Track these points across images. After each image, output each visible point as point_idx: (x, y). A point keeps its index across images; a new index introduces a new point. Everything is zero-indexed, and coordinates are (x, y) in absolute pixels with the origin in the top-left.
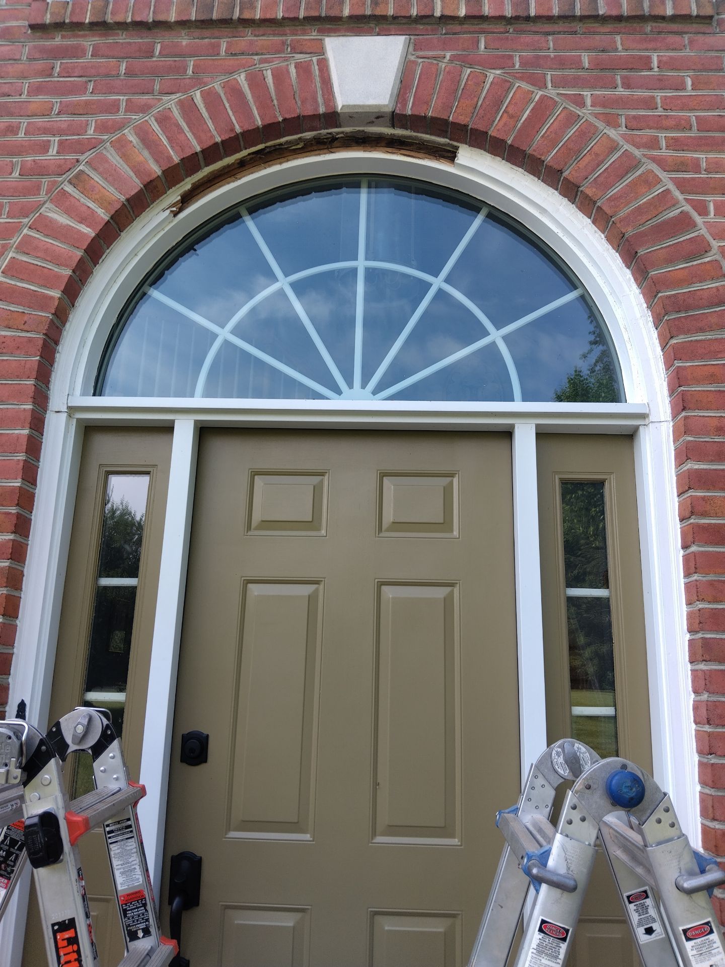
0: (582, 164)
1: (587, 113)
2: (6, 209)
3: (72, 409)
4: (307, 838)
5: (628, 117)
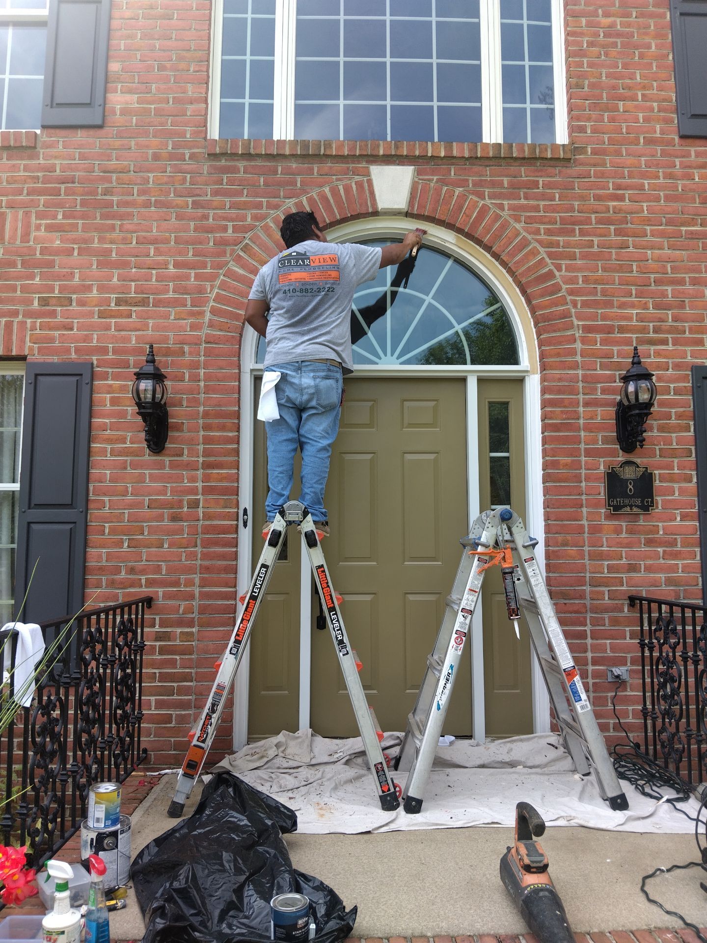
0: (502, 244)
1: (505, 214)
2: (209, 265)
3: (252, 370)
4: (375, 563)
5: (526, 217)
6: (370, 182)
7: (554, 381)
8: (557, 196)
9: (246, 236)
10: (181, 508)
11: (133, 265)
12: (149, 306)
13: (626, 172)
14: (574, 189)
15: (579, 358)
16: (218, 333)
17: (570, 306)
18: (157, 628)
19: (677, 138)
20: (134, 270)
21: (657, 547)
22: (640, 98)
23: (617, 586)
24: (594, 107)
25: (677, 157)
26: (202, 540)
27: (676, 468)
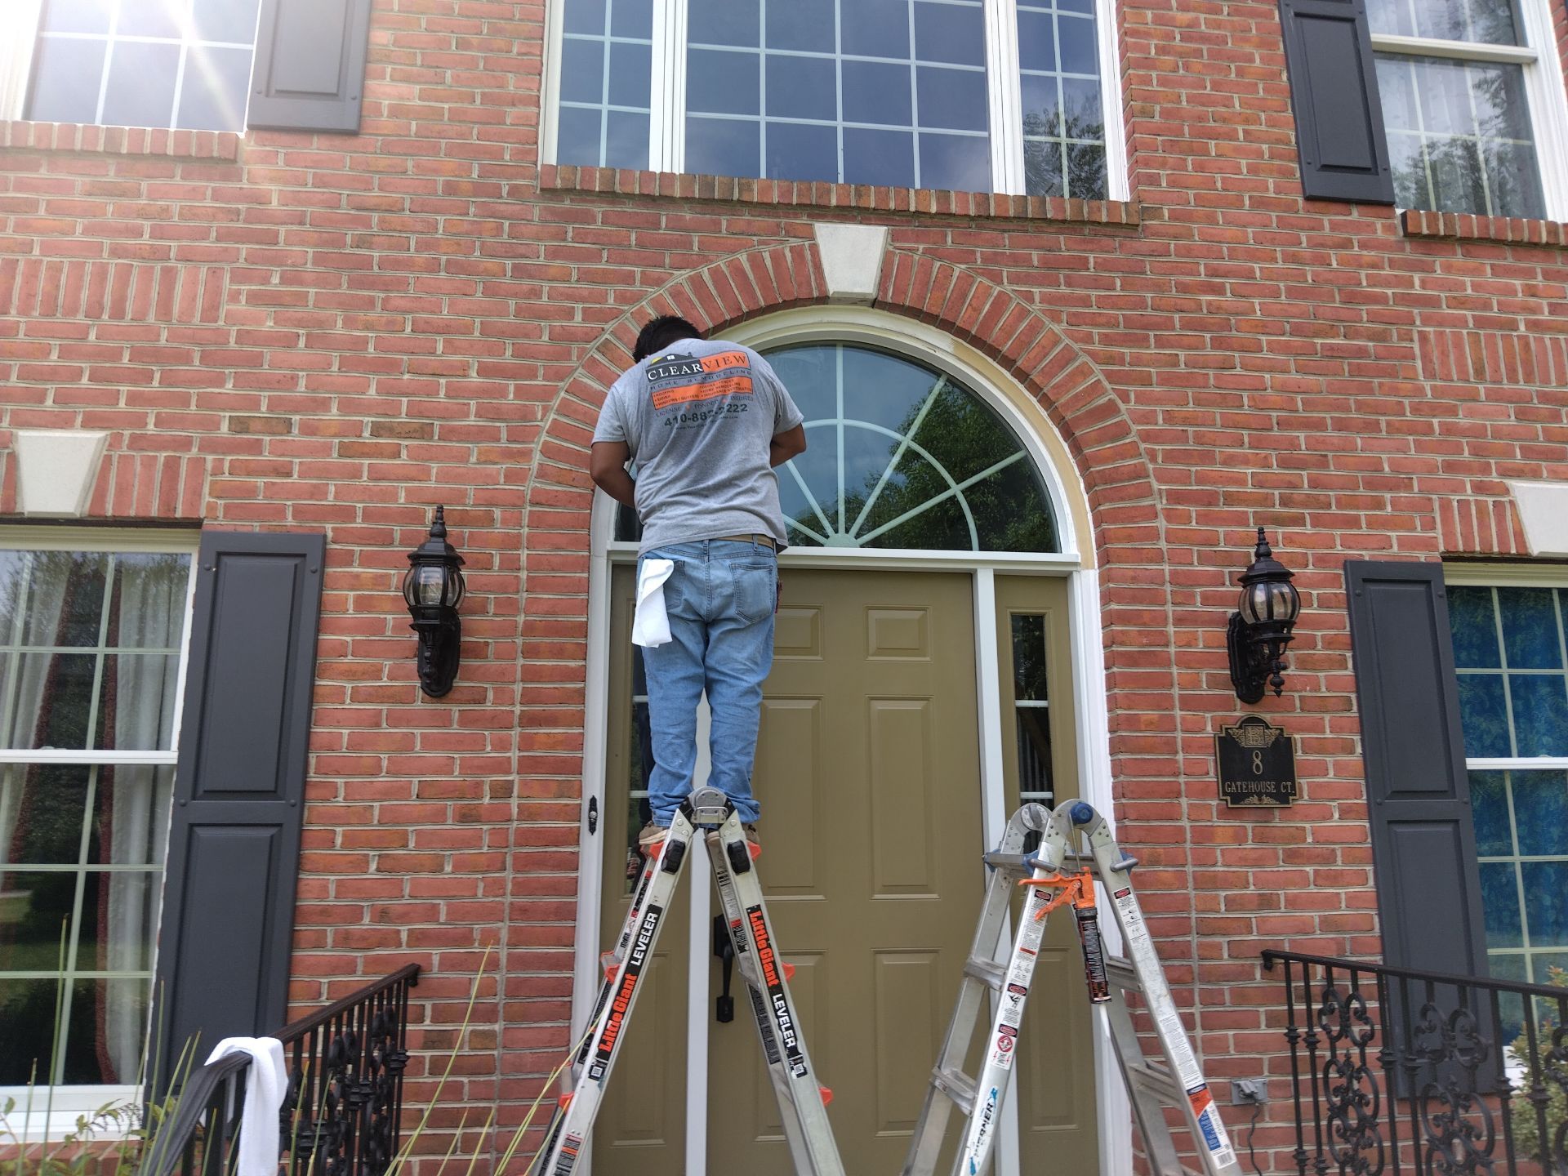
0: (1032, 355)
1: (1036, 308)
2: (541, 372)
3: (610, 553)
4: (820, 897)
5: (1068, 314)
6: (815, 249)
7: (1125, 582)
8: (1118, 283)
9: (606, 327)
10: (478, 799)
11: (404, 367)
12: (431, 438)
13: (1225, 249)
14: (1144, 273)
15: (1163, 545)
16: (555, 488)
17: (1145, 460)
18: (427, 1025)
19: (1300, 200)
20: (406, 376)
21: (1304, 864)
22: (1241, 135)
23: (1241, 934)
24: (1171, 146)
25: (1302, 229)
26: (516, 857)
27: (1328, 730)
